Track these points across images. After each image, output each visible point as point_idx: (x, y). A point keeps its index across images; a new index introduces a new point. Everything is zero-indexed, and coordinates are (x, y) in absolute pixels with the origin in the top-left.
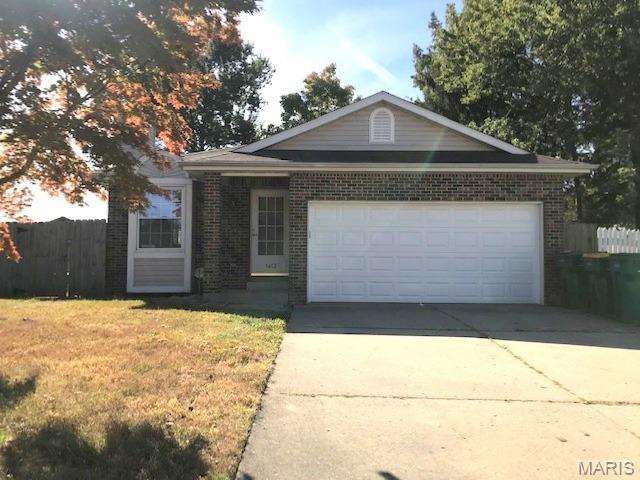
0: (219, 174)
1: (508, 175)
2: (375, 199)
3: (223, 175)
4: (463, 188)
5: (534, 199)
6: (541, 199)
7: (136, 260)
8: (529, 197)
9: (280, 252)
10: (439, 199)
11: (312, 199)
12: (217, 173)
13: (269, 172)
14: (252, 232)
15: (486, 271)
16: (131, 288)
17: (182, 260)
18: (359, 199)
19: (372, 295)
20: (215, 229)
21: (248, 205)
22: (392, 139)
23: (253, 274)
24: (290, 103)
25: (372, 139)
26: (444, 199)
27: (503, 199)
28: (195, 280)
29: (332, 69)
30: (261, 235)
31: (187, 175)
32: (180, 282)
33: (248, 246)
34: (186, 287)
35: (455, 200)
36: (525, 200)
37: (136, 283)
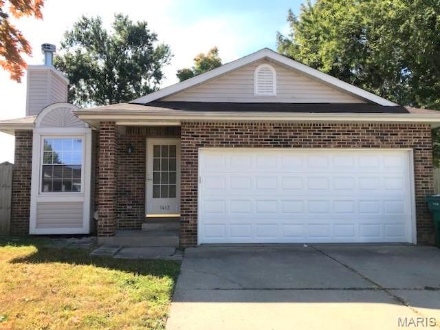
0: (114, 123)
1: (382, 125)
2: (260, 146)
3: (118, 123)
4: (341, 137)
5: (406, 147)
6: (411, 146)
7: (38, 204)
8: (401, 144)
9: (173, 195)
10: (320, 147)
11: (202, 146)
12: (113, 123)
13: (162, 120)
14: (147, 177)
15: (362, 212)
16: (33, 230)
17: (82, 203)
18: (246, 146)
19: (258, 236)
20: (110, 175)
21: (144, 152)
22: (275, 93)
23: (148, 216)
24: (184, 75)
25: (257, 92)
26: (324, 147)
27: (378, 146)
28: (93, 222)
29: (215, 51)
30: (156, 180)
31: (87, 125)
32: (80, 224)
33: (143, 190)
34: (85, 229)
35: (335, 147)
36: (397, 147)
37: (38, 225)
